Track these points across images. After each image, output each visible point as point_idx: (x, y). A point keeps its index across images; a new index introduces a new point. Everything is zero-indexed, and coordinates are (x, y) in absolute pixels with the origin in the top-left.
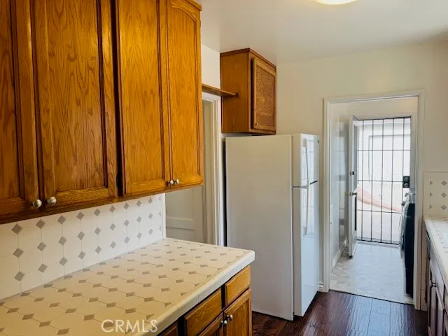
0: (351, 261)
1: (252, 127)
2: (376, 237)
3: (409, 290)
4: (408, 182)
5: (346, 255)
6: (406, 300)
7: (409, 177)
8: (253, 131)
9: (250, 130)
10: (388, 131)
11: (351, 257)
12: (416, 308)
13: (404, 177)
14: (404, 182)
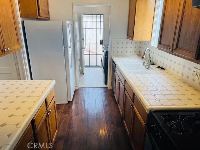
0: (84, 75)
1: (39, 15)
2: (91, 64)
3: (106, 83)
4: (102, 42)
5: (82, 73)
6: (105, 86)
7: (102, 40)
8: (40, 17)
9: (38, 17)
10: (91, 19)
11: (84, 74)
12: (109, 88)
13: (101, 40)
14: (101, 42)
